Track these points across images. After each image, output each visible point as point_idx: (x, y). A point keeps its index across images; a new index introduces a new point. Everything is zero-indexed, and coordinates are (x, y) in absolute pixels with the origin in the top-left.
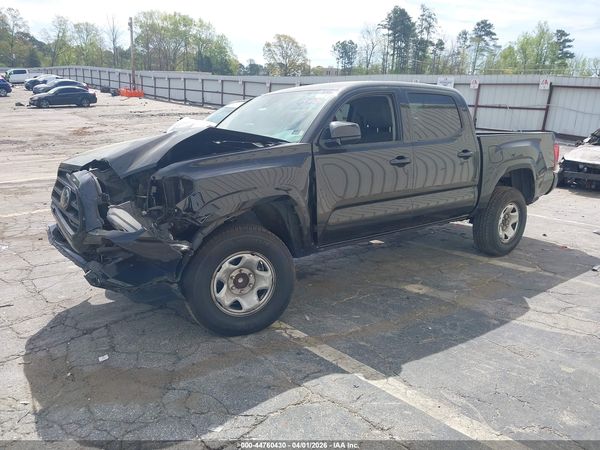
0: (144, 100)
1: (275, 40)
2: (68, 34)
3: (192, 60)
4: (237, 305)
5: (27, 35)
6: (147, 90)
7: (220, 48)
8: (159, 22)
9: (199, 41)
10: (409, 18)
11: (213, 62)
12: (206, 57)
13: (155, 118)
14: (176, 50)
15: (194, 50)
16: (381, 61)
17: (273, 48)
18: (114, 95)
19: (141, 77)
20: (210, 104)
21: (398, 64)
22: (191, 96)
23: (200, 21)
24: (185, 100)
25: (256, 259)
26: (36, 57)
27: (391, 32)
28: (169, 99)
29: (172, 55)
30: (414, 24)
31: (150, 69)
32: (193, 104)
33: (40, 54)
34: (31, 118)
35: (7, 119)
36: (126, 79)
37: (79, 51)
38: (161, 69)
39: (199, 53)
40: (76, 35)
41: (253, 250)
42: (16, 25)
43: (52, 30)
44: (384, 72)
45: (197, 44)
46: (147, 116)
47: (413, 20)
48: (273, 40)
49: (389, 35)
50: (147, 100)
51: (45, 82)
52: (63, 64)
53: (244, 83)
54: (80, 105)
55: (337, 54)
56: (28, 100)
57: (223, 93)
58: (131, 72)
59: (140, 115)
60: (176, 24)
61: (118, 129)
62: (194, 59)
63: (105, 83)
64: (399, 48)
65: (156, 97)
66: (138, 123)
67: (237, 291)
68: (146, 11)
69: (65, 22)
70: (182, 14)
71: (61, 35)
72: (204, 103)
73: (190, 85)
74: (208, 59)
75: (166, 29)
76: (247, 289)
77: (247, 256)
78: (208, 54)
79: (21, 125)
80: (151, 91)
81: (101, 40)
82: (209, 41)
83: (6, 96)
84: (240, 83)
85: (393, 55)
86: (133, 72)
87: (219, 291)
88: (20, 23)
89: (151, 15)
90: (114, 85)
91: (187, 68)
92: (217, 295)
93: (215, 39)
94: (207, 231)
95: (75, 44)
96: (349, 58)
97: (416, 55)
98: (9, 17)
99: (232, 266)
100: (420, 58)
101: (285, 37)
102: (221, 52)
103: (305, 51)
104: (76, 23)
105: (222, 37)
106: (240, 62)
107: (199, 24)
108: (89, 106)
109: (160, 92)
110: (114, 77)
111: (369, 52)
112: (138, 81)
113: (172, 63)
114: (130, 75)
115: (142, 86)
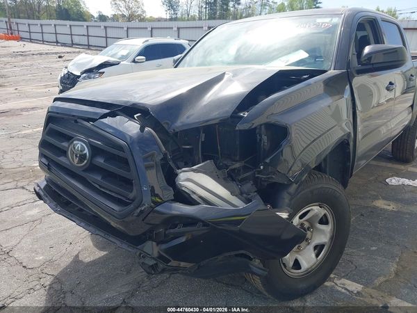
0: (21, 43)
6: (23, 35)
7: (75, 2)
11: (71, 12)
12: (64, 8)
13: (35, 56)
14: (39, 3)
15: (54, 4)
16: (198, 12)
19: (17, 24)
20: (79, 45)
21: (210, 14)
22: (61, 39)
24: (57, 42)
25: (323, 212)
28: (43, 42)
29: (37, 7)
31: (19, 18)
32: (64, 45)
36: (3, 25)
39: (59, 6)
44: (200, 19)
46: (28, 55)
50: (25, 43)
53: (105, 28)
55: (165, 8)
57: (88, 36)
58: (7, 20)
59: (23, 54)
61: (7, 66)
64: (210, 3)
65: (31, 40)
66: (23, 61)
72: (73, 44)
73: (59, 30)
74: (66, 10)
78: (66, 7)
80: (26, 35)
84: (102, 28)
85: (206, 8)
86: (9, 20)
91: (50, 17)
96: (174, 10)
97: (222, 8)
100: (225, 10)
102: (76, 5)
103: (143, 5)
109: (34, 36)
111: (189, 6)
112: (14, 27)
113: (37, 13)
114: (6, 22)
115: (18, 31)
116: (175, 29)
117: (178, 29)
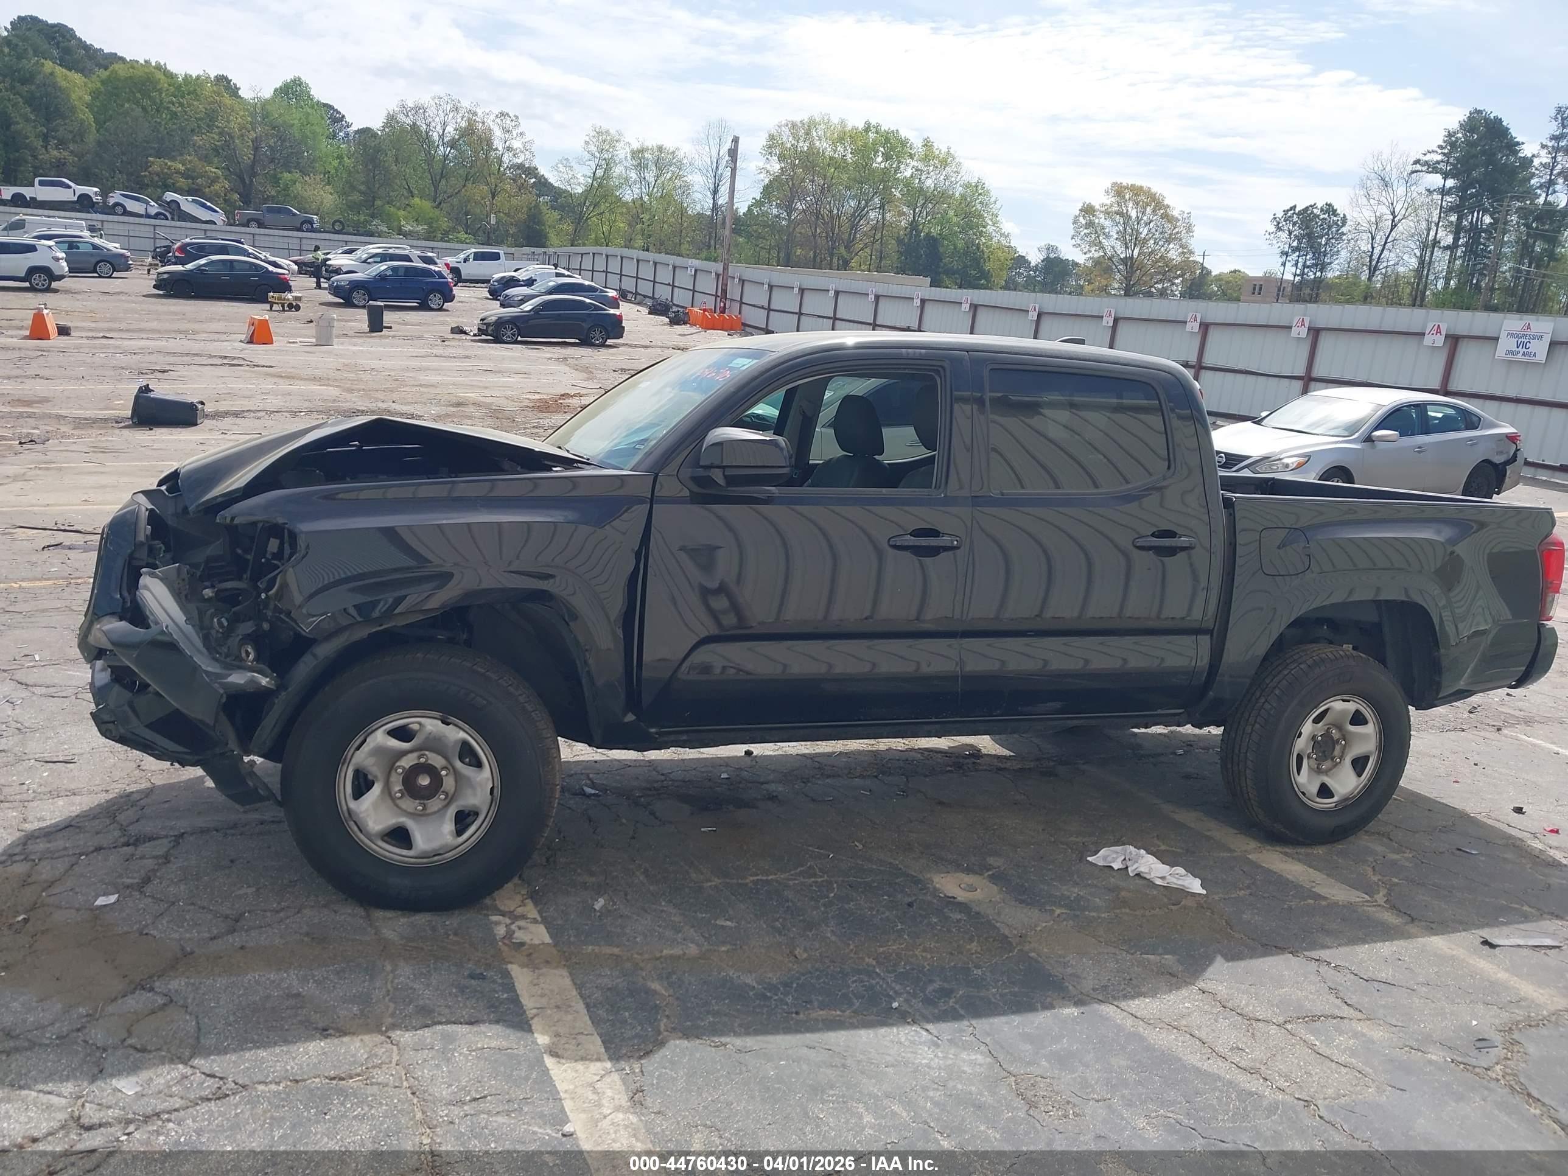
1: (1109, 200)
2: (618, 170)
3: (892, 245)
4: (400, 836)
5: (531, 171)
6: (750, 315)
7: (967, 215)
8: (824, 146)
9: (916, 194)
10: (1512, 146)
11: (946, 248)
12: (928, 237)
14: (857, 217)
15: (901, 218)
16: (1414, 263)
17: (1101, 220)
18: (675, 321)
19: (743, 282)
21: (1465, 275)
23: (927, 144)
25: (456, 734)
26: (540, 223)
27: (1450, 183)
29: (846, 227)
30: (1527, 162)
33: (551, 216)
34: (466, 364)
35: (417, 363)
36: (707, 284)
37: (638, 212)
38: (815, 264)
39: (914, 225)
40: (633, 175)
41: (448, 711)
42: (509, 149)
43: (581, 162)
44: (1418, 299)
45: (912, 205)
47: (1527, 151)
48: (1100, 199)
49: (1443, 192)
51: (530, 282)
52: (597, 243)
53: (975, 307)
54: (585, 342)
55: (1284, 241)
56: (477, 322)
58: (721, 268)
60: (865, 152)
62: (899, 241)
63: (663, 293)
64: (1475, 230)
67: (409, 804)
68: (797, 118)
69: (613, 142)
70: (884, 128)
71: (600, 173)
75: (839, 165)
76: (434, 804)
77: (430, 725)
78: (935, 231)
79: (433, 378)
81: (687, 187)
82: (943, 196)
83: (441, 309)
84: (966, 307)
85: (1452, 248)
86: (726, 268)
87: (358, 794)
88: (517, 144)
89: (809, 127)
90: (681, 298)
91: (879, 264)
92: (353, 804)
93: (958, 191)
94: (325, 650)
95: (628, 195)
96: (1318, 254)
97: (1525, 250)
98: (498, 133)
99: (394, 743)
100: (1537, 261)
101: (1136, 190)
102: (969, 226)
103: (1190, 229)
104: (636, 146)
105: (977, 189)
106: (1022, 252)
107: (922, 151)
108: (603, 345)
109: (777, 322)
110: (684, 279)
111: (1380, 238)
112: (734, 292)
113: (843, 250)
114: (718, 275)
115: (741, 303)
116: (1194, 327)
117: (1205, 327)
